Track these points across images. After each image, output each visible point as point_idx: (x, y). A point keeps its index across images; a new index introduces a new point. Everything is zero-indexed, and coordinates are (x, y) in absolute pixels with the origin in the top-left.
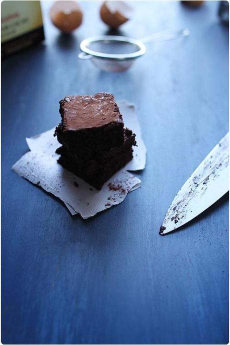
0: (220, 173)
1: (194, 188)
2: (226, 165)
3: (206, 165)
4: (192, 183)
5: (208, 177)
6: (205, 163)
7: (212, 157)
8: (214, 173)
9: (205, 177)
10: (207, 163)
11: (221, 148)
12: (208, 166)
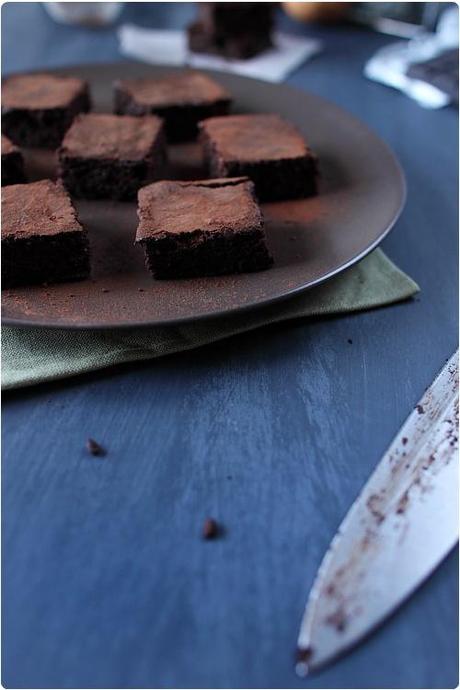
0: (435, 481)
1: (374, 527)
2: (445, 460)
3: (394, 463)
4: (367, 513)
5: (407, 493)
6: (391, 459)
7: (405, 441)
8: (417, 481)
9: (399, 495)
10: (396, 457)
11: (424, 416)
12: (399, 463)
